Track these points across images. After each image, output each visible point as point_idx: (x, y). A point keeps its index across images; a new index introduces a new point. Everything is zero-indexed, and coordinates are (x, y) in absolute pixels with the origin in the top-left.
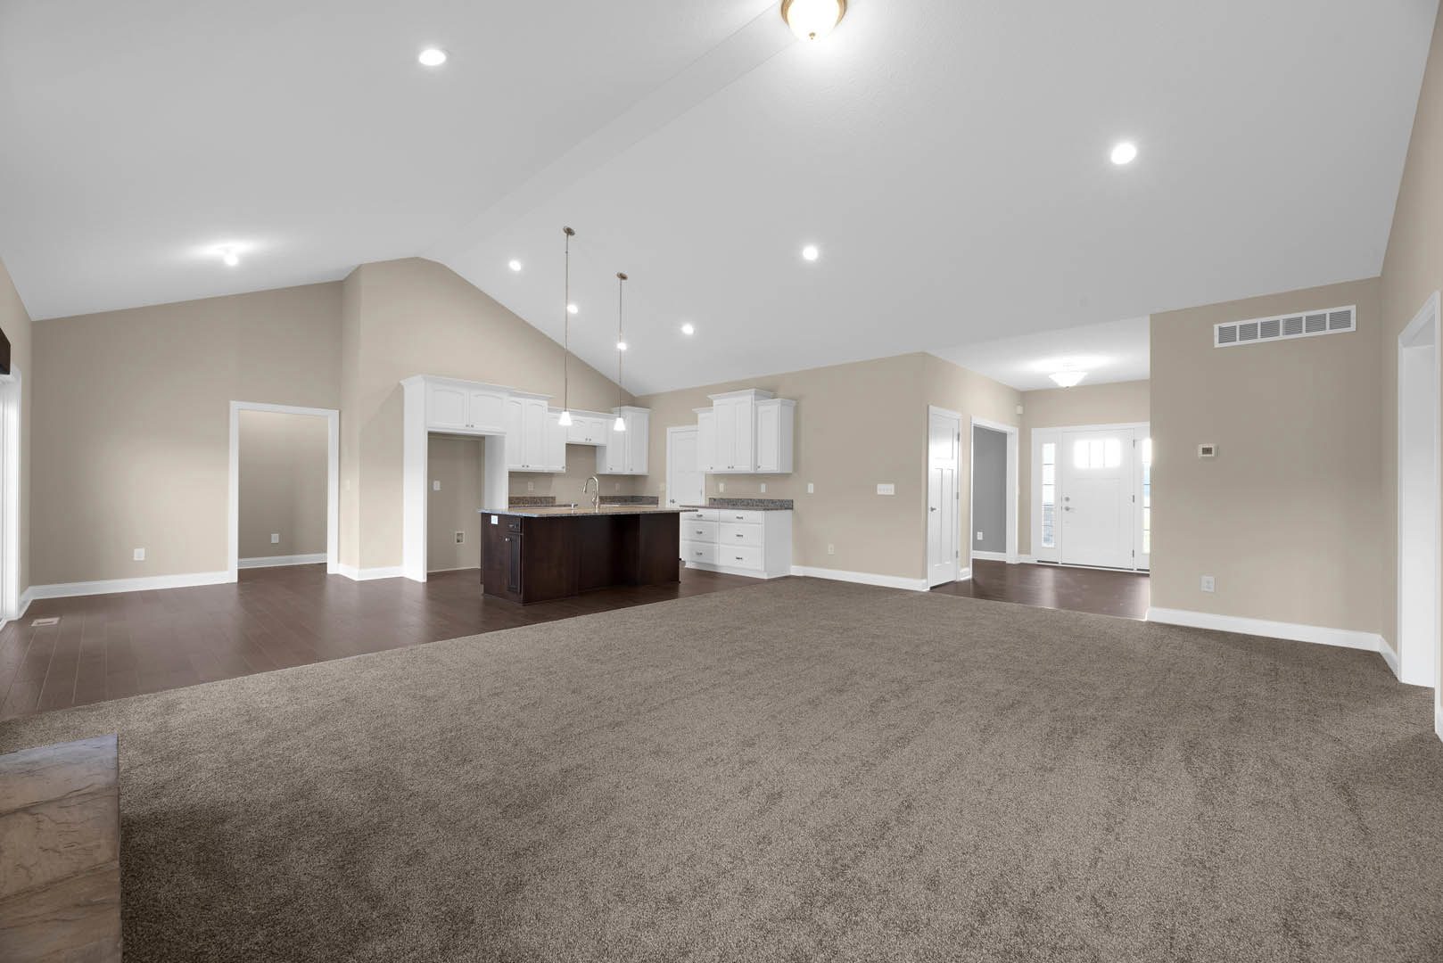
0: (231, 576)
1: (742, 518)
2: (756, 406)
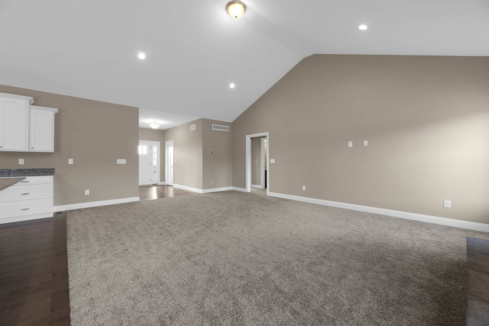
1: (28, 182)
2: (29, 108)
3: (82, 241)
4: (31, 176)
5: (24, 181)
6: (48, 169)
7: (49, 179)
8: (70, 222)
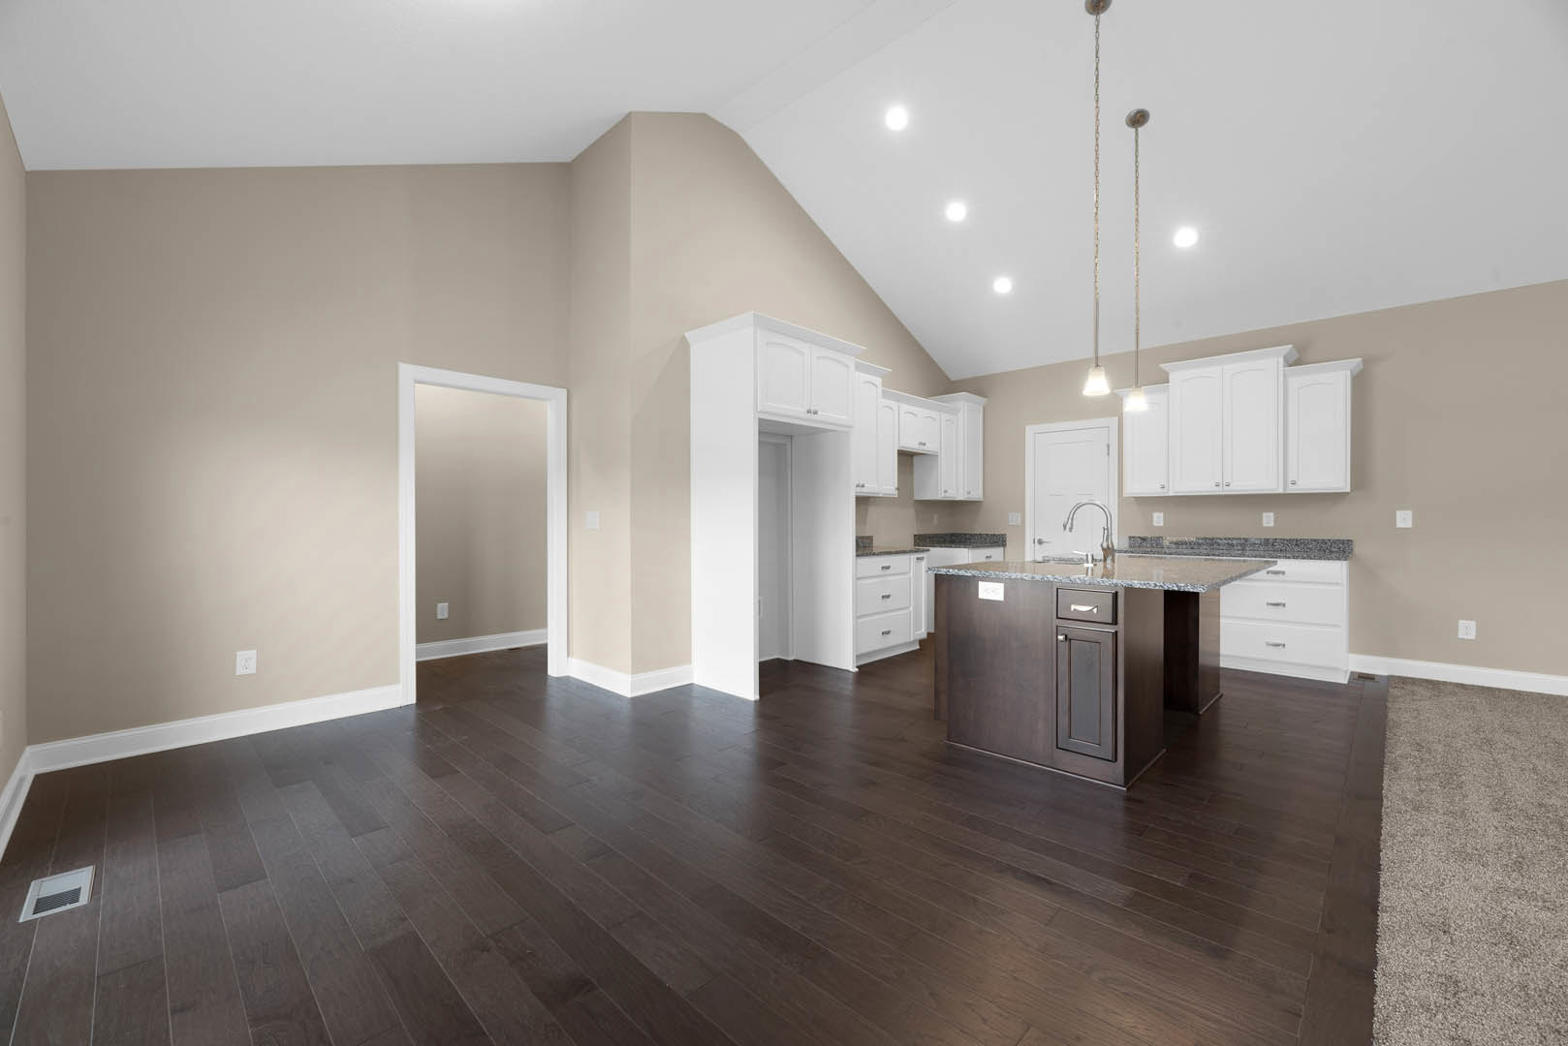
0: (402, 693)
1: (1283, 573)
2: (1285, 376)
3: (1435, 785)
4: (1289, 558)
5: (1271, 569)
6: (1335, 542)
7: (1336, 570)
8: (1401, 714)
